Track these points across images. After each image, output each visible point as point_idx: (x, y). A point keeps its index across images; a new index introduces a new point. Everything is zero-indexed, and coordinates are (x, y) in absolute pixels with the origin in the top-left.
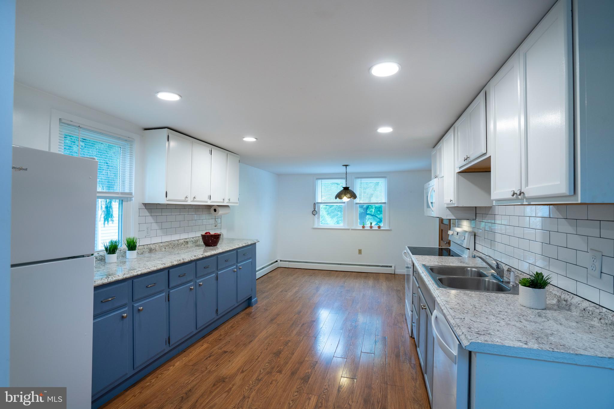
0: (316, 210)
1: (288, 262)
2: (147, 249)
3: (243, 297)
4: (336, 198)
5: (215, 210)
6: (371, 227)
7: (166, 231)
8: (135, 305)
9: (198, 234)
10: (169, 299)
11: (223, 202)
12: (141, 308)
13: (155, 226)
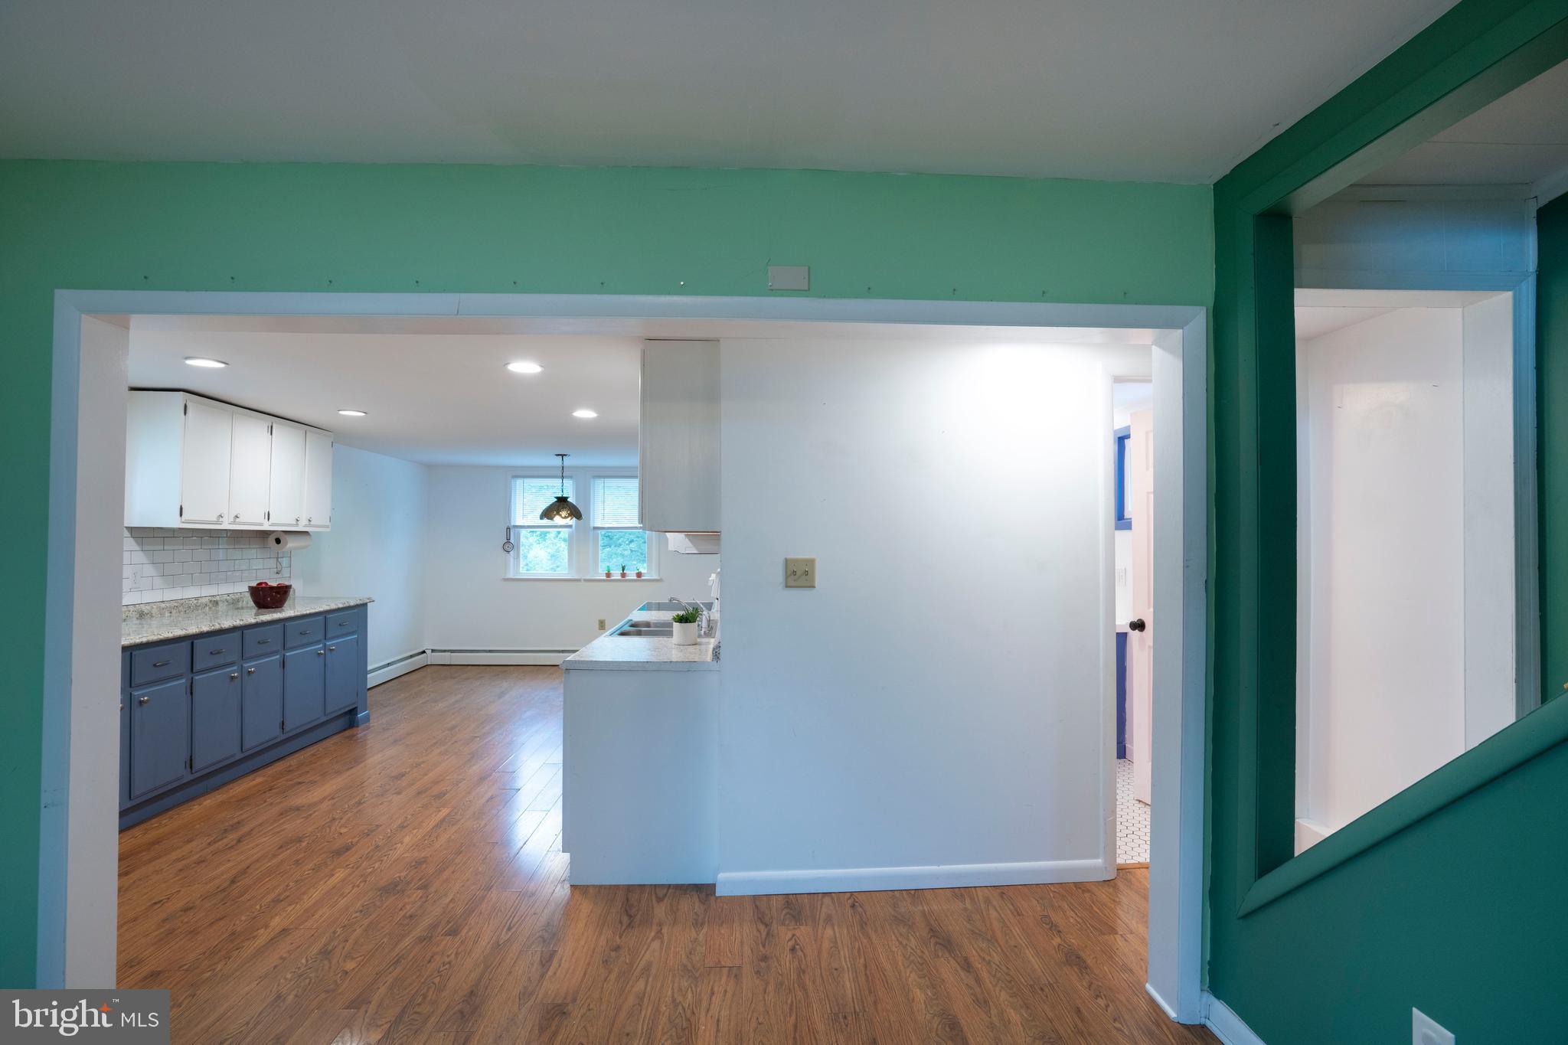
0: (512, 541)
1: (449, 653)
2: (134, 613)
3: (338, 704)
4: (541, 518)
5: (278, 541)
6: (623, 575)
7: (172, 579)
8: (136, 694)
9: (243, 588)
10: (191, 690)
11: (297, 525)
12: (146, 698)
13: (149, 570)
